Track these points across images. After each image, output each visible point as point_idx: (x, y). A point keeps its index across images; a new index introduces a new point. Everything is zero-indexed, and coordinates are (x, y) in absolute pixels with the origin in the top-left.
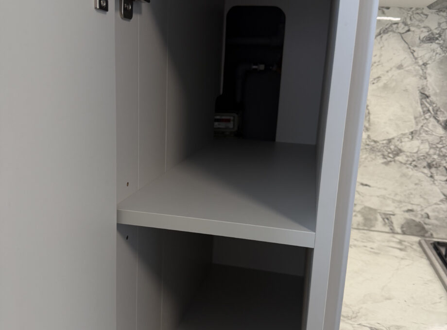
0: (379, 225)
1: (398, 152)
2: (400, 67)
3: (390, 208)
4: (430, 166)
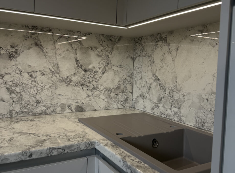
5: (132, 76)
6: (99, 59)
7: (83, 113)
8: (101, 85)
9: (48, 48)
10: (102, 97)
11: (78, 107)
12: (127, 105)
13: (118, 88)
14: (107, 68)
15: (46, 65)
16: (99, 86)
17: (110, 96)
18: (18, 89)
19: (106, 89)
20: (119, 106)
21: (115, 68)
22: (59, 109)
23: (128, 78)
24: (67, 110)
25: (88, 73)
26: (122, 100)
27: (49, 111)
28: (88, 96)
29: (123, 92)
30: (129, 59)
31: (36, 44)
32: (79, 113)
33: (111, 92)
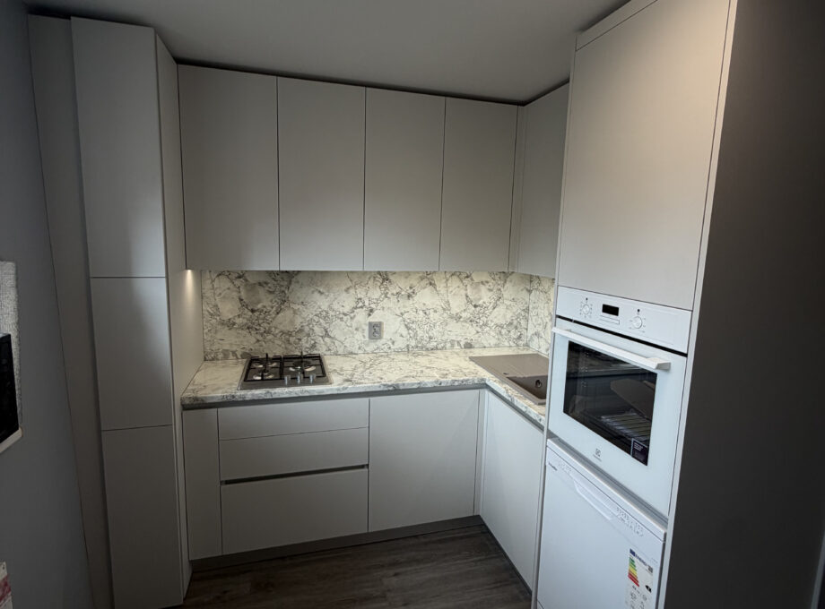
0: (231, 357)
1: (234, 324)
2: (229, 289)
3: (234, 348)
4: (248, 328)
5: (527, 310)
6: (490, 294)
7: (472, 350)
8: (492, 321)
9: (441, 286)
10: (493, 333)
11: (467, 343)
12: (521, 343)
13: (511, 324)
14: (498, 303)
15: (438, 303)
16: (489, 322)
17: (501, 332)
18: (414, 326)
19: (497, 325)
20: (512, 343)
21: (508, 303)
22: (448, 345)
23: (523, 313)
24: (456, 347)
25: (478, 309)
26: (515, 337)
27: (440, 346)
28: (478, 332)
29: (516, 328)
30: (525, 291)
31: (431, 284)
32: (468, 350)
33: (502, 328)
